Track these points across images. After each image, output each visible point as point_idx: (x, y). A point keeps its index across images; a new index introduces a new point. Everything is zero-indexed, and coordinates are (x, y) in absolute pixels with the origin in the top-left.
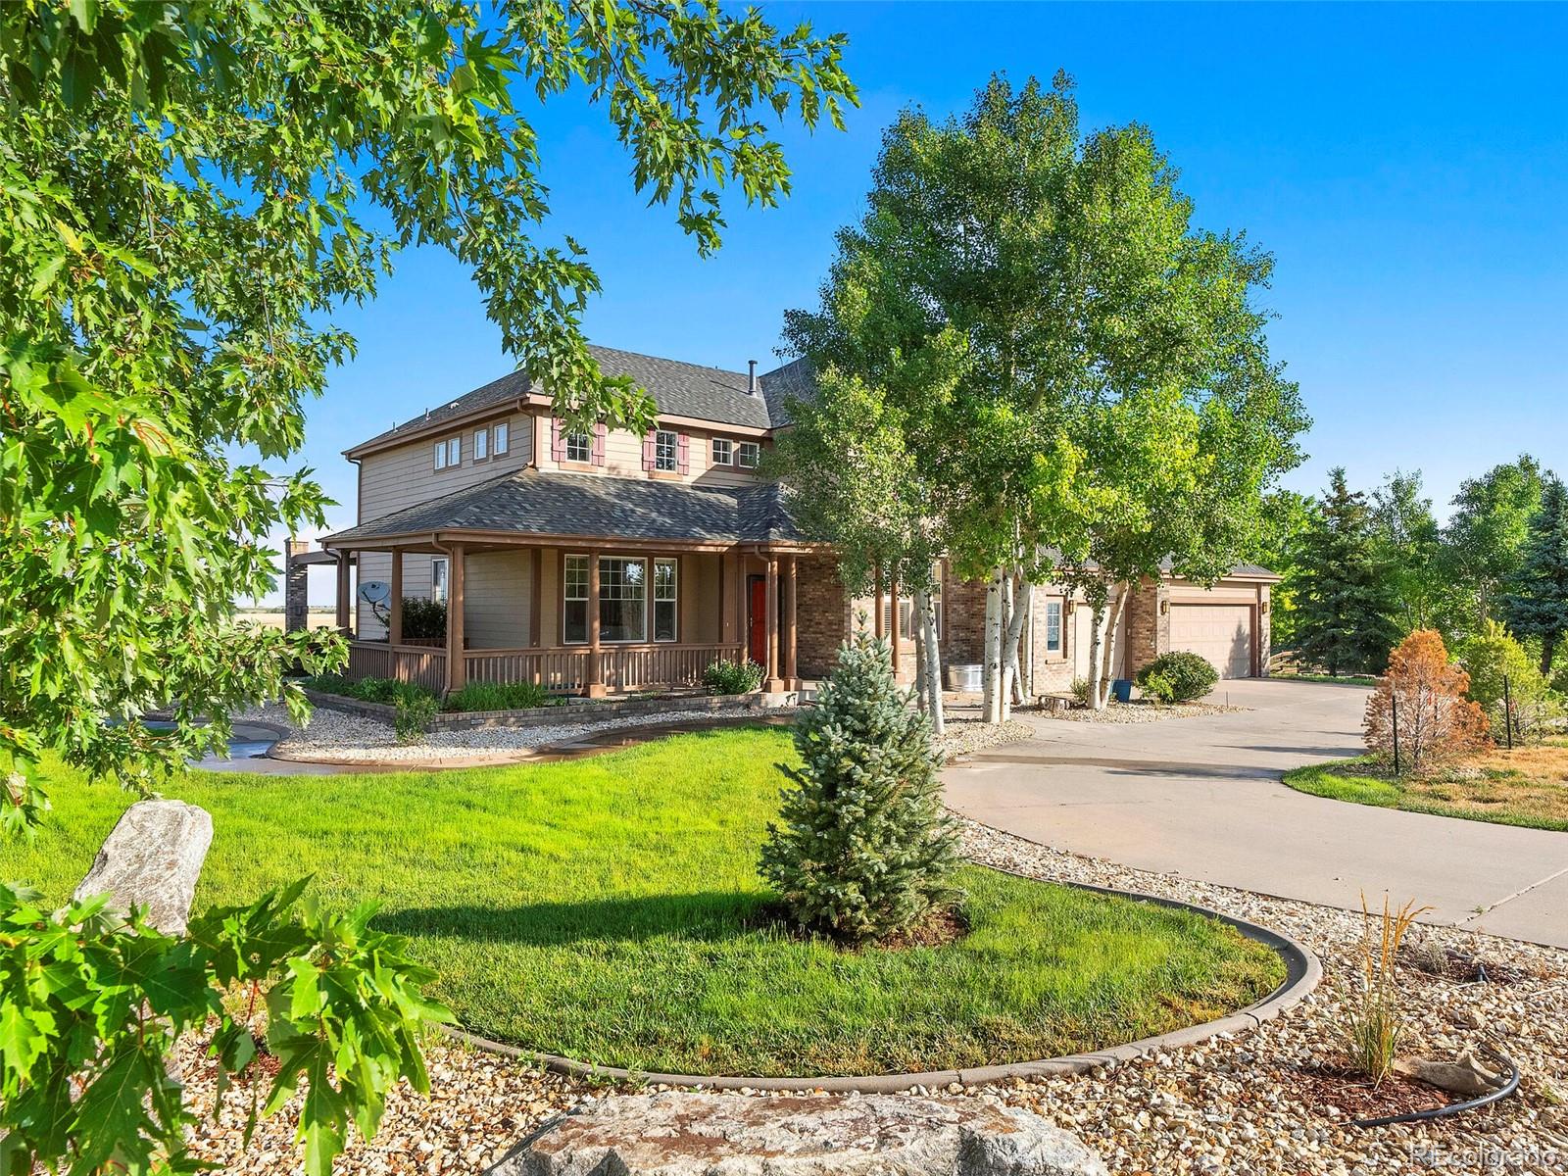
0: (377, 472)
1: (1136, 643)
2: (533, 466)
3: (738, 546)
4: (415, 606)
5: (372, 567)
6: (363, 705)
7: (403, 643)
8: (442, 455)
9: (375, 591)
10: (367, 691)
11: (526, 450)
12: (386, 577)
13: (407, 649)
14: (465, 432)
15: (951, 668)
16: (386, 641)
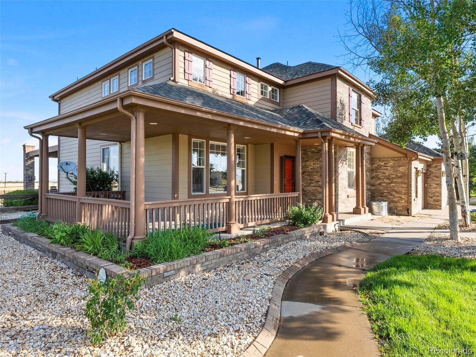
0: (68, 105)
1: (430, 190)
2: (174, 81)
3: (303, 134)
4: (92, 173)
5: (66, 155)
6: (55, 247)
7: (87, 195)
8: (107, 88)
9: (67, 166)
10: (57, 237)
11: (170, 71)
12: (74, 159)
13: (90, 200)
14: (121, 72)
15: (374, 203)
16: (74, 194)
